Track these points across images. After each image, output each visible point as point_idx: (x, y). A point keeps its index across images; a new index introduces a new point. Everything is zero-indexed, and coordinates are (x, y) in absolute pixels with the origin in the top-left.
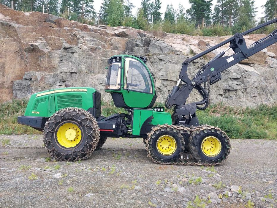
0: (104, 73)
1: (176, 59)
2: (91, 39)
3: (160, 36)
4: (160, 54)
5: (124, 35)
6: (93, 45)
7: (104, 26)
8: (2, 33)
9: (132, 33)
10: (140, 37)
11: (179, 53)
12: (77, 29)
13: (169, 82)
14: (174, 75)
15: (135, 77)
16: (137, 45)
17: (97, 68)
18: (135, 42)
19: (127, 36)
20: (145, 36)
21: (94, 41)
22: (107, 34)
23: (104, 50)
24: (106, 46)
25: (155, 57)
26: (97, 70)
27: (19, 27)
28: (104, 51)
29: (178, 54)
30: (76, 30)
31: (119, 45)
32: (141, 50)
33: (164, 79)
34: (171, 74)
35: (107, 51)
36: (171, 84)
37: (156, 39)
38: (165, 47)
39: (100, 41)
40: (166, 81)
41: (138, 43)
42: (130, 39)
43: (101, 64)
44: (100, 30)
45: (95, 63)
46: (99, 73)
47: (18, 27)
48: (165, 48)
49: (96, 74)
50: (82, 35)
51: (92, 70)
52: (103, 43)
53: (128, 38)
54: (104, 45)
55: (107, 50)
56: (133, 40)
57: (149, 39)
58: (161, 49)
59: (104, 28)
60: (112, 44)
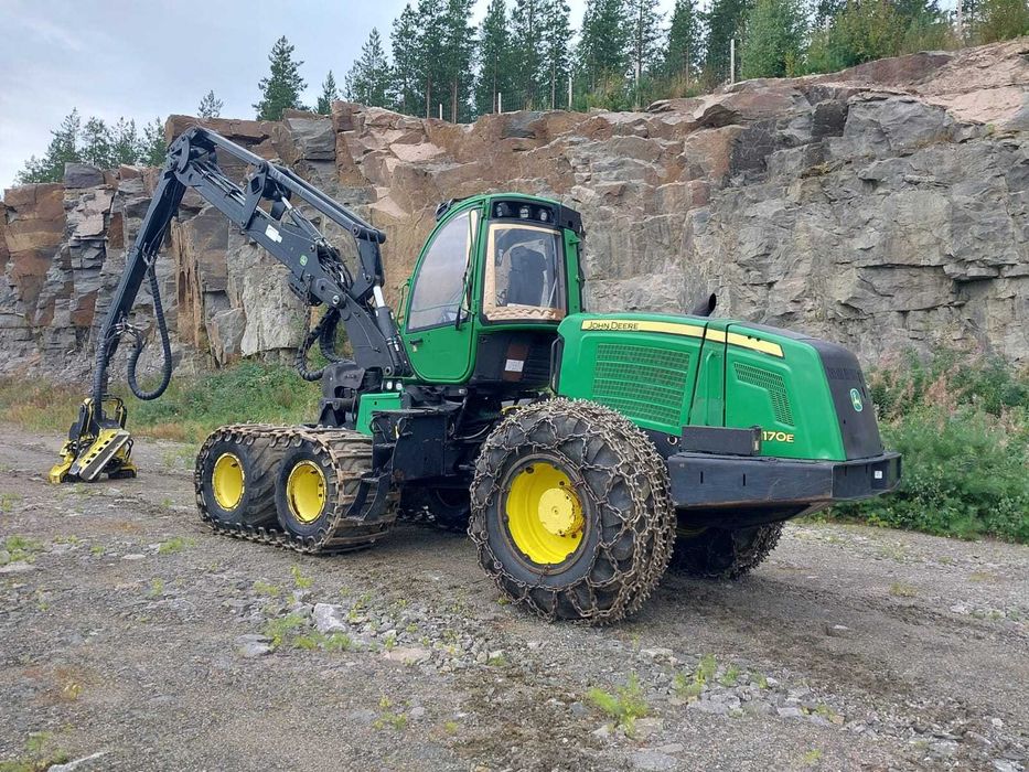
0: (650, 272)
1: (947, 167)
2: (612, 160)
3: (903, 77)
4: (872, 159)
5: (723, 115)
6: (617, 179)
7: (660, 105)
8: (415, 197)
9: (761, 100)
10: (807, 102)
11: (967, 133)
12: (574, 139)
13: (900, 277)
14: (925, 238)
15: (748, 271)
16: (787, 142)
17: (629, 257)
18: (778, 133)
19: (736, 119)
20: (824, 93)
21: (623, 163)
22: (666, 131)
23: (653, 191)
24: (661, 172)
25: (843, 174)
26: (628, 264)
27: (443, 173)
28: (650, 193)
29: (964, 141)
30: (572, 143)
31: (707, 159)
32: (794, 159)
33: (873, 263)
34: (914, 239)
35: (662, 189)
36: (916, 280)
37: (868, 96)
38: (910, 120)
39: (641, 162)
40: (886, 274)
41: (787, 132)
42: (748, 127)
43: (640, 239)
44: (641, 122)
45: (622, 243)
46: (636, 272)
47: (439, 175)
48: (906, 127)
49: (625, 278)
50: (584, 154)
51: (614, 265)
52: (648, 165)
53: (742, 124)
54: (651, 170)
55: (663, 186)
56: (765, 125)
57: (844, 103)
58: (882, 133)
59: (663, 110)
60: (683, 160)
